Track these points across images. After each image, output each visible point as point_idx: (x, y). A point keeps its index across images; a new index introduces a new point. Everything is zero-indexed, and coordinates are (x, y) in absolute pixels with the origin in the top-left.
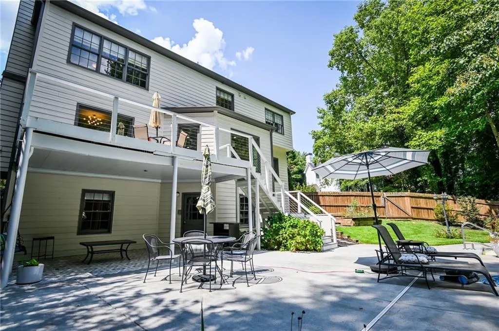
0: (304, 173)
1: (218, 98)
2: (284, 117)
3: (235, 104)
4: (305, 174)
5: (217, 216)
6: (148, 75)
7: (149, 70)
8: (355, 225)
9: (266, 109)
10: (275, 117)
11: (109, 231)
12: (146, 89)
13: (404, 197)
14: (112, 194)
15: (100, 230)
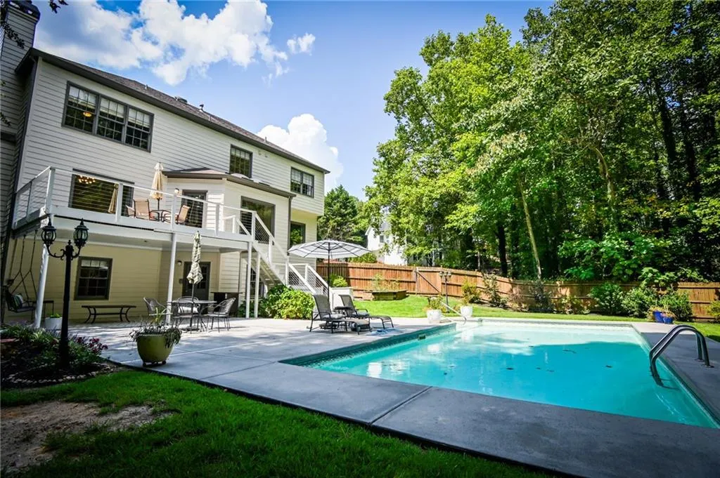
0: (366, 234)
1: (232, 156)
2: (315, 177)
3: (253, 163)
4: (367, 236)
5: (220, 285)
6: (151, 134)
7: (152, 130)
8: (375, 299)
9: (292, 168)
10: (304, 177)
11: (106, 298)
12: (147, 151)
13: (435, 272)
14: (109, 262)
15: (96, 297)
